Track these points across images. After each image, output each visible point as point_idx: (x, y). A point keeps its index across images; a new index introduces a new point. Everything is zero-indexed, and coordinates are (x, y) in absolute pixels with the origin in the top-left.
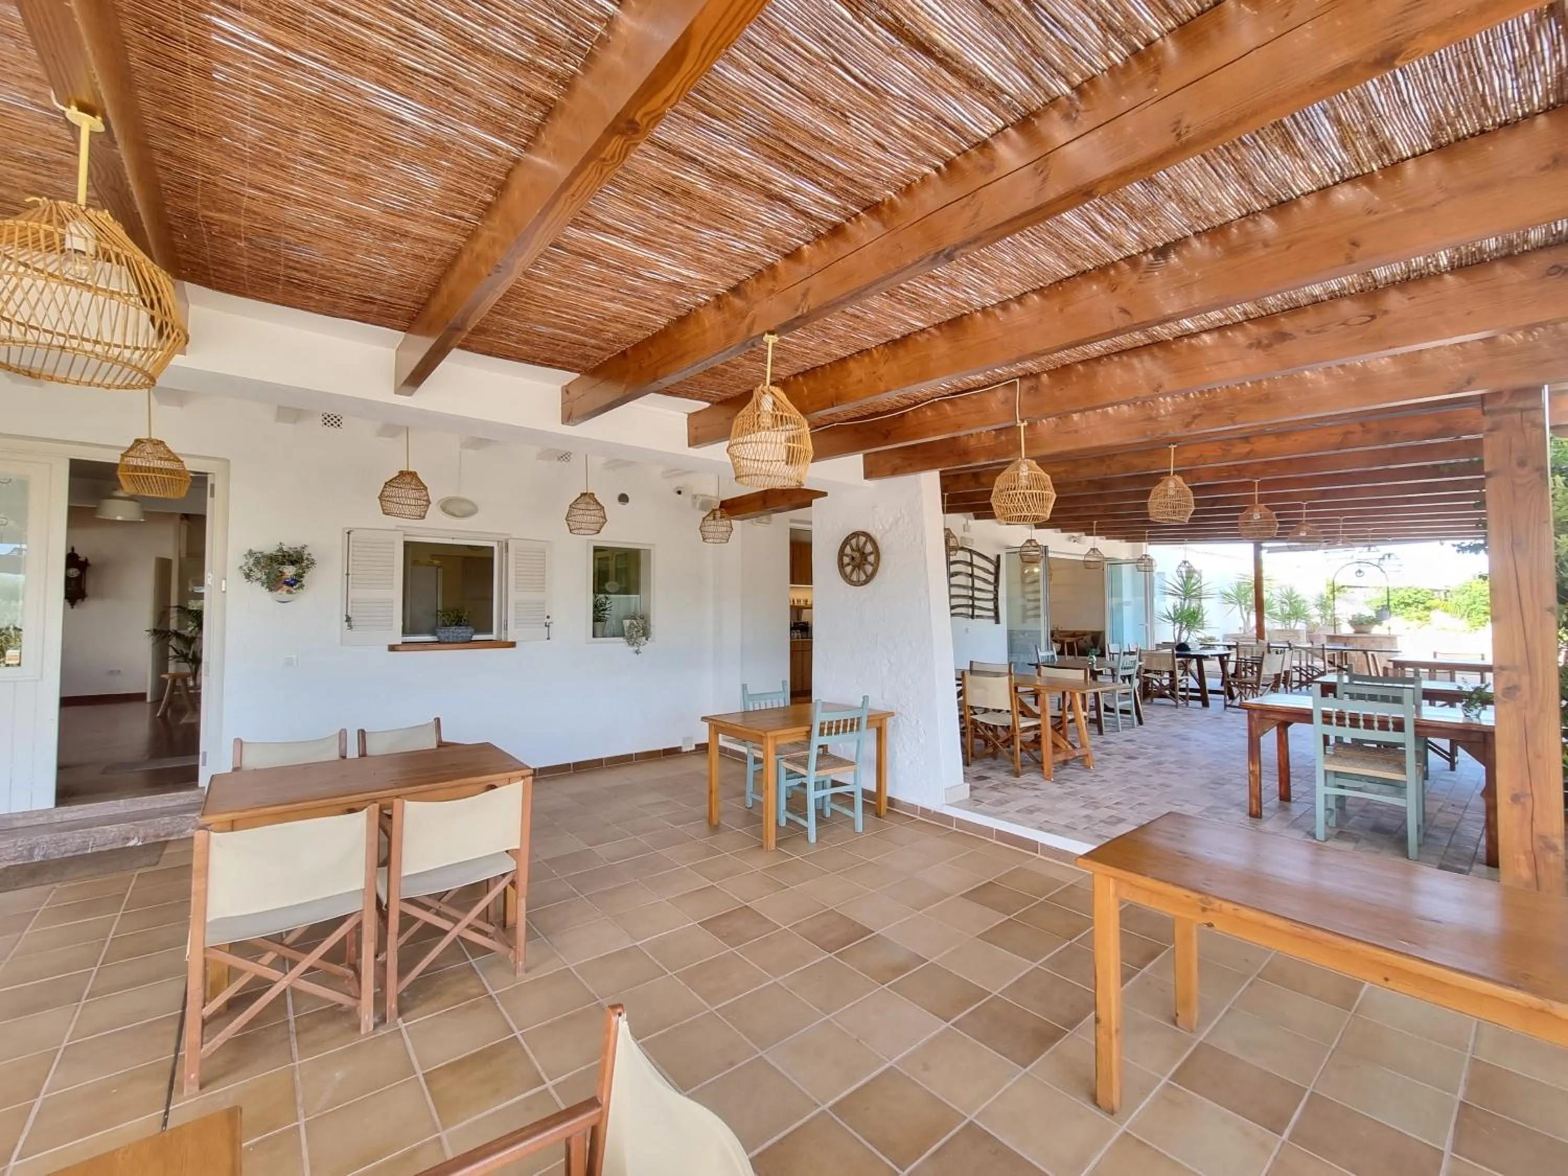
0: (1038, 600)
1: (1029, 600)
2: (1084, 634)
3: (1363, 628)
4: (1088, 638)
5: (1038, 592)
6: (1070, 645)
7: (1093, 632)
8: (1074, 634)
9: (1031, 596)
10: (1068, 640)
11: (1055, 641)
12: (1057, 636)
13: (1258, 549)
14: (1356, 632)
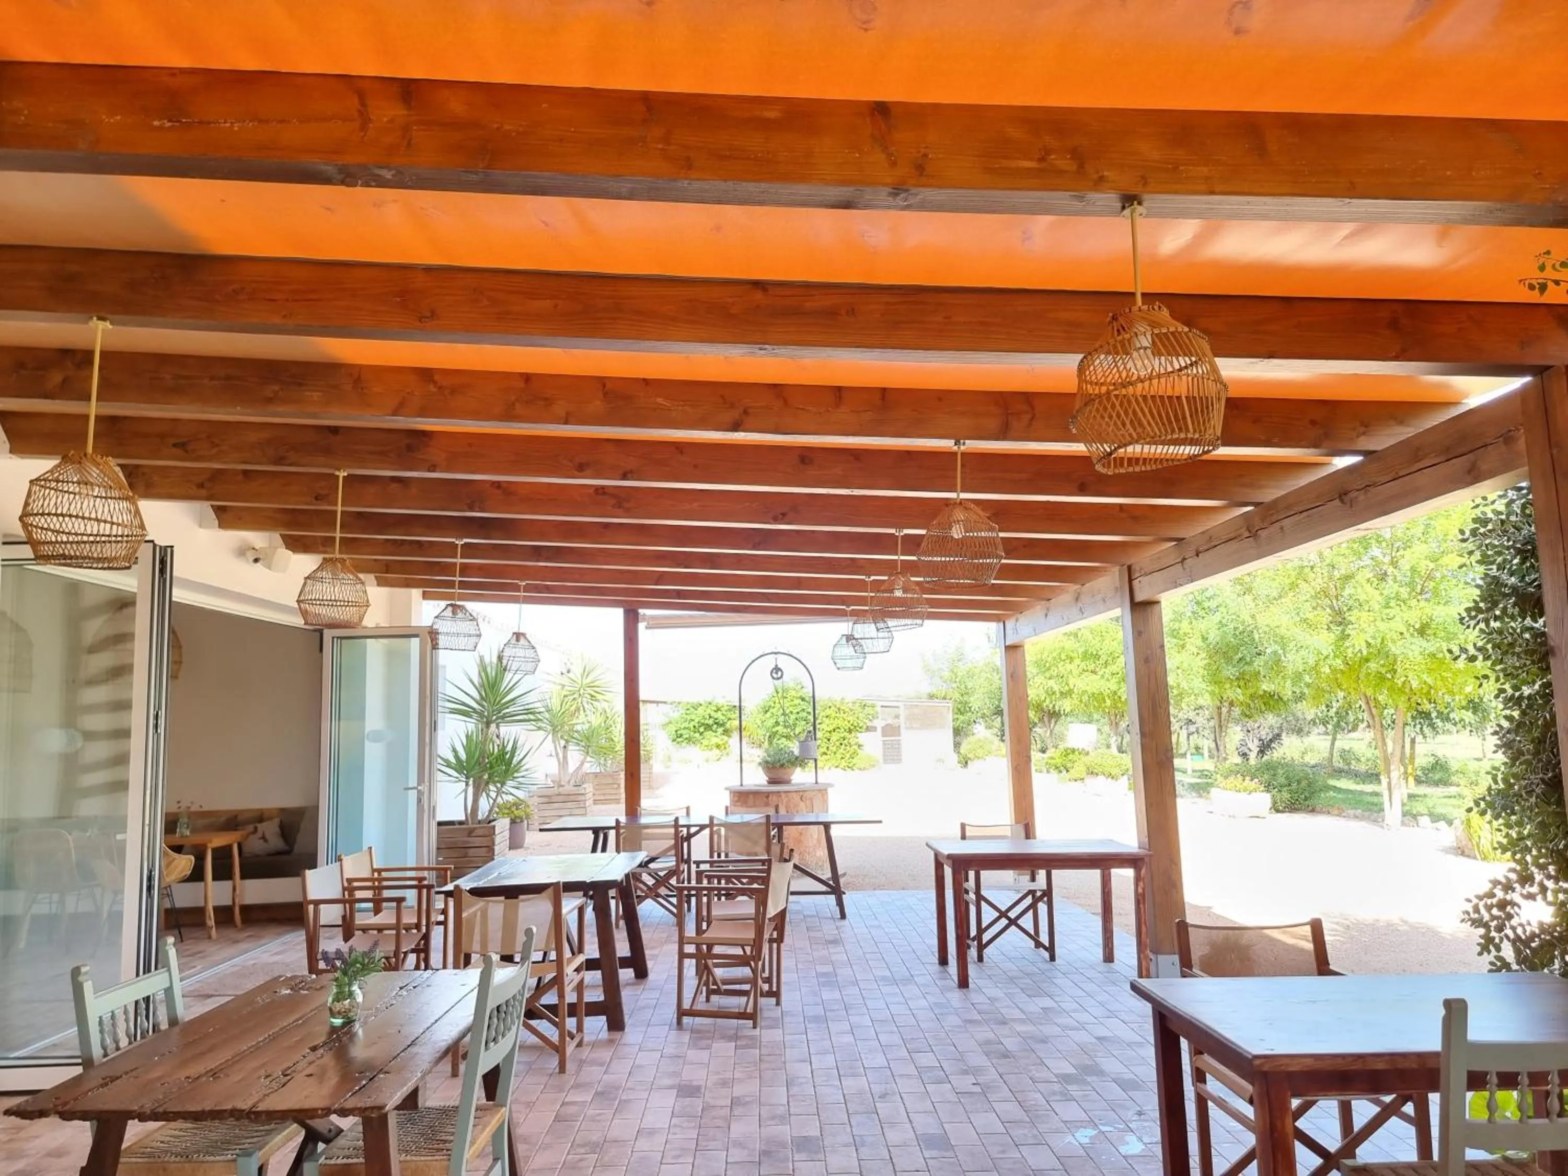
0: (124, 734)
1: (89, 736)
2: (261, 817)
3: (781, 774)
4: (270, 829)
5: (124, 706)
6: (223, 855)
7: (283, 810)
8: (232, 822)
9: (99, 722)
10: (218, 840)
11: (178, 849)
12: (184, 832)
13: (631, 620)
14: (772, 782)
